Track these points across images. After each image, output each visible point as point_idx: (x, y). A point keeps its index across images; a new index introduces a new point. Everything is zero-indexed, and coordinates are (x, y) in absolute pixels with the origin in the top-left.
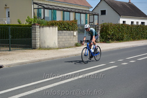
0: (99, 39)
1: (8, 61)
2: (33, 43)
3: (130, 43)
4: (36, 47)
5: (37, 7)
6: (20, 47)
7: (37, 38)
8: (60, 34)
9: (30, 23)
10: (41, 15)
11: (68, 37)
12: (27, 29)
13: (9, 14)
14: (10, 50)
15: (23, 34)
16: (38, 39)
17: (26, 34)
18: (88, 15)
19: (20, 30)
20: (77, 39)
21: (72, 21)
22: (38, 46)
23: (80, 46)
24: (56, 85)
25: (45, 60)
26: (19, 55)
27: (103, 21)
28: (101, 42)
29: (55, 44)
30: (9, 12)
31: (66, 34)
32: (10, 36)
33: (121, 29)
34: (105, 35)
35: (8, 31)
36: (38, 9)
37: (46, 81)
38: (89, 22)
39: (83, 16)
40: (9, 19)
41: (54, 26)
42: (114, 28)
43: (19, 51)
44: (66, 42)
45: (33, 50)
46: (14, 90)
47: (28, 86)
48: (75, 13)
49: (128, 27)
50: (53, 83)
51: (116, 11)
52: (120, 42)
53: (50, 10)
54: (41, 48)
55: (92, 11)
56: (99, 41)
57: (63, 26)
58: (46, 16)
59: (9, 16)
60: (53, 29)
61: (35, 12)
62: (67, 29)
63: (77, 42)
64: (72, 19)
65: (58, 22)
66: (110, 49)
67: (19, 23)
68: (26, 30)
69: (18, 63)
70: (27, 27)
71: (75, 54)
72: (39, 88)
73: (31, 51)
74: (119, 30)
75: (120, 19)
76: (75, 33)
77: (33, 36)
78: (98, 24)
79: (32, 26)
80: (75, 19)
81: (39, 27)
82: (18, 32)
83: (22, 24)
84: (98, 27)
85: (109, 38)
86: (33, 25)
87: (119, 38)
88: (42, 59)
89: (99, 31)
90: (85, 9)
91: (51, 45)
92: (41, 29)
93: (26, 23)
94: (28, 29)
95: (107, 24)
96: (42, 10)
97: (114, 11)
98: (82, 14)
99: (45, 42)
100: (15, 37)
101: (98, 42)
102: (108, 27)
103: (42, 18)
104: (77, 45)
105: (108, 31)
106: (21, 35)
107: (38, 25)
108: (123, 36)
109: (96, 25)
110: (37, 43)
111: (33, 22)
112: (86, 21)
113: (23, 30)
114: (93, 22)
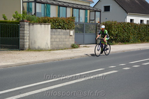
2: (21, 43)
3: (137, 45)
4: (24, 47)
5: (27, 1)
6: (5, 47)
7: (25, 37)
8: (53, 33)
9: (18, 19)
10: (31, 10)
11: (63, 37)
12: (14, 26)
15: (9, 32)
16: (27, 38)
17: (12, 32)
18: (89, 11)
19: (5, 27)
20: (74, 39)
21: (68, 18)
22: (27, 46)
23: (78, 48)
26: (3, 57)
27: (106, 19)
29: (47, 44)
31: (60, 33)
33: (127, 28)
36: (28, 3)
37: (33, 86)
38: (90, 20)
39: (82, 12)
41: (47, 24)
42: (119, 28)
43: (3, 52)
44: (61, 42)
45: (21, 51)
48: (73, 8)
49: (135, 26)
50: (41, 89)
51: (122, 8)
52: (126, 44)
53: (43, 5)
54: (30, 49)
55: (93, 7)
57: (57, 24)
58: (37, 11)
60: (45, 27)
61: (24, 6)
62: (62, 27)
63: (73, 43)
64: (69, 15)
65: (52, 18)
67: (5, 19)
68: (12, 27)
69: (1, 66)
70: (14, 24)
71: (70, 56)
72: (24, 94)
73: (18, 52)
74: (125, 30)
75: (127, 17)
76: (72, 32)
77: (21, 35)
78: (100, 22)
79: (20, 23)
80: (72, 16)
81: (29, 24)
82: (3, 30)
83: (8, 20)
85: (112, 39)
86: (21, 21)
87: (124, 39)
88: (30, 62)
90: (85, 4)
91: (43, 46)
92: (31, 26)
93: (13, 19)
94: (16, 26)
95: (110, 23)
96: (33, 4)
97: (120, 7)
98: (80, 10)
99: (35, 42)
102: (111, 26)
103: (33, 14)
104: (73, 47)
105: (111, 30)
106: (7, 33)
107: (27, 22)
108: (129, 37)
109: (97, 24)
110: (25, 43)
111: (21, 18)
112: (86, 18)
113: (9, 27)
114: (94, 20)
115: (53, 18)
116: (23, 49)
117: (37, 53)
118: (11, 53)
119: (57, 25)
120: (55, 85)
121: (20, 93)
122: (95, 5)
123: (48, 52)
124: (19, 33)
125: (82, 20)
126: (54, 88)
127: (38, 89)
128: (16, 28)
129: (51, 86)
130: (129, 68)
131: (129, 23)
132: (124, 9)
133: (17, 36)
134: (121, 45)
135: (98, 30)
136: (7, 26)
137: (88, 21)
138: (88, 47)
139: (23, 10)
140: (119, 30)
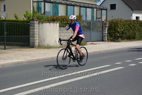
0: (106, 37)
1: (2, 60)
2: (31, 41)
4: (34, 45)
5: (37, 1)
6: (17, 45)
7: (35, 35)
8: (62, 31)
9: (29, 18)
10: (41, 10)
11: (71, 34)
12: (25, 25)
13: (5, 8)
14: (5, 49)
15: (20, 31)
16: (36, 36)
17: (23, 31)
18: (95, 9)
19: (16, 26)
22: (37, 44)
24: (53, 86)
25: (44, 59)
26: (15, 54)
27: (112, 17)
28: (109, 40)
29: (56, 42)
30: (5, 6)
31: (68, 31)
32: (6, 33)
33: (133, 25)
34: (114, 33)
35: (4, 27)
36: (37, 3)
37: (43, 82)
38: (96, 18)
39: (89, 11)
40: (5, 13)
41: (56, 22)
42: (125, 25)
43: (15, 49)
45: (31, 49)
46: (6, 91)
47: (22, 87)
48: (80, 7)
51: (128, 5)
52: (131, 41)
53: (52, 4)
54: (40, 47)
55: (100, 6)
56: (106, 39)
58: (46, 10)
59: (5, 10)
60: (54, 25)
61: (34, 6)
65: (60, 17)
66: (119, 49)
67: (16, 18)
68: (23, 26)
69: (13, 63)
70: (25, 23)
72: (34, 89)
73: (29, 49)
74: (130, 27)
75: (133, 14)
77: (31, 33)
78: (106, 20)
79: (31, 22)
80: (80, 15)
81: (39, 22)
82: (15, 29)
83: (19, 19)
84: (106, 23)
85: (118, 37)
86: (31, 20)
87: (130, 36)
88: (40, 59)
89: (107, 28)
90: (91, 3)
91: (52, 44)
92: (41, 25)
93: (24, 18)
95: (116, 21)
96: (43, 4)
97: (126, 5)
98: (87, 8)
99: (44, 40)
100: (11, 34)
101: (105, 41)
102: (117, 24)
103: (43, 12)
105: (117, 28)
106: (18, 31)
107: (37, 21)
108: (135, 34)
109: (104, 22)
110: (35, 41)
111: (31, 17)
112: (93, 16)
113: (20, 26)
114: (100, 18)
115: (62, 17)
116: (33, 47)
117: (46, 50)
118: (22, 50)
119: (65, 23)
120: (63, 81)
121: (31, 89)
122: (101, 4)
123: (57, 49)
124: (29, 31)
125: (89, 18)
126: (63, 84)
127: (47, 85)
128: (26, 27)
129: (60, 82)
130: (135, 65)
131: (135, 21)
132: (130, 7)
133: (28, 34)
134: (126, 42)
135: (104, 28)
136: (18, 25)
137: (95, 19)
138: (95, 44)
139: (33, 9)
140: (124, 27)
